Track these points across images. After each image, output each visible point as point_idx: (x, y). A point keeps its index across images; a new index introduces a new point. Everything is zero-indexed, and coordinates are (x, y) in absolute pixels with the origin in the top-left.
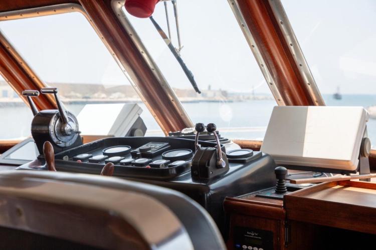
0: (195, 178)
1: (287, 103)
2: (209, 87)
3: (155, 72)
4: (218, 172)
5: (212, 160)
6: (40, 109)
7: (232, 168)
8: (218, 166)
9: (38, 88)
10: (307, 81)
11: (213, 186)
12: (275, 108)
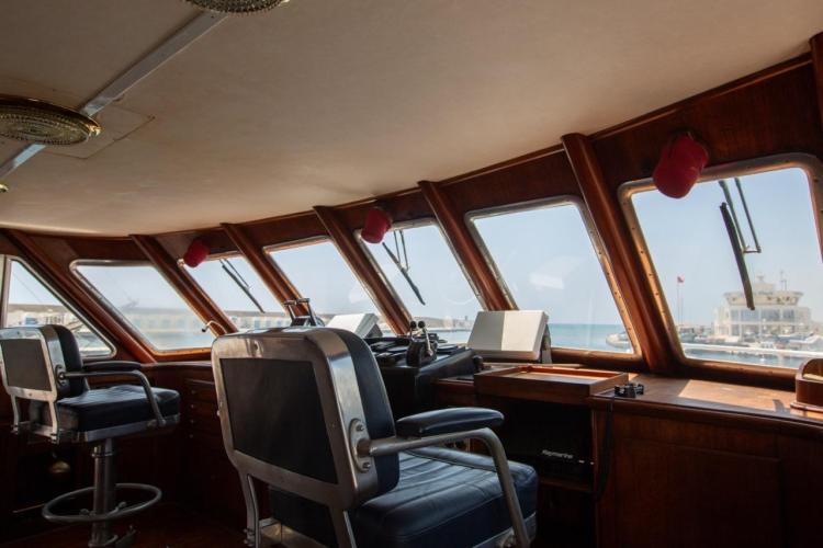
0: (408, 364)
1: (490, 309)
2: (466, 318)
3: (388, 288)
4: (426, 359)
5: (421, 350)
6: (297, 315)
7: (439, 358)
8: (427, 355)
9: (296, 299)
10: (504, 292)
11: (422, 369)
12: (480, 314)
